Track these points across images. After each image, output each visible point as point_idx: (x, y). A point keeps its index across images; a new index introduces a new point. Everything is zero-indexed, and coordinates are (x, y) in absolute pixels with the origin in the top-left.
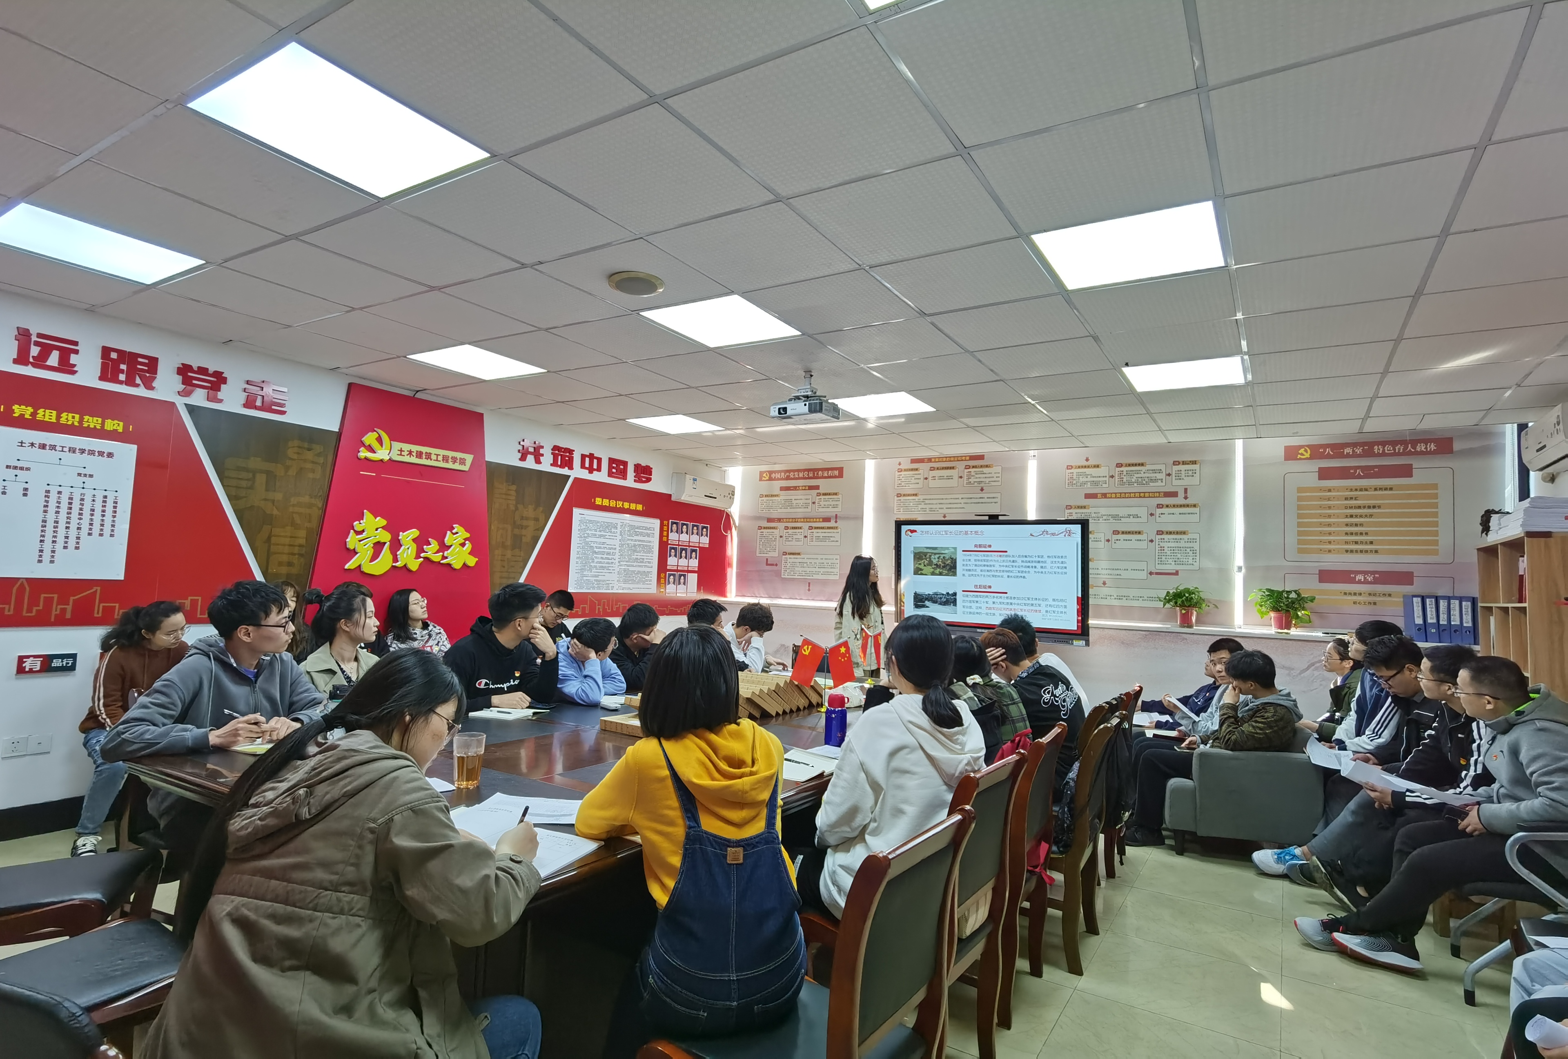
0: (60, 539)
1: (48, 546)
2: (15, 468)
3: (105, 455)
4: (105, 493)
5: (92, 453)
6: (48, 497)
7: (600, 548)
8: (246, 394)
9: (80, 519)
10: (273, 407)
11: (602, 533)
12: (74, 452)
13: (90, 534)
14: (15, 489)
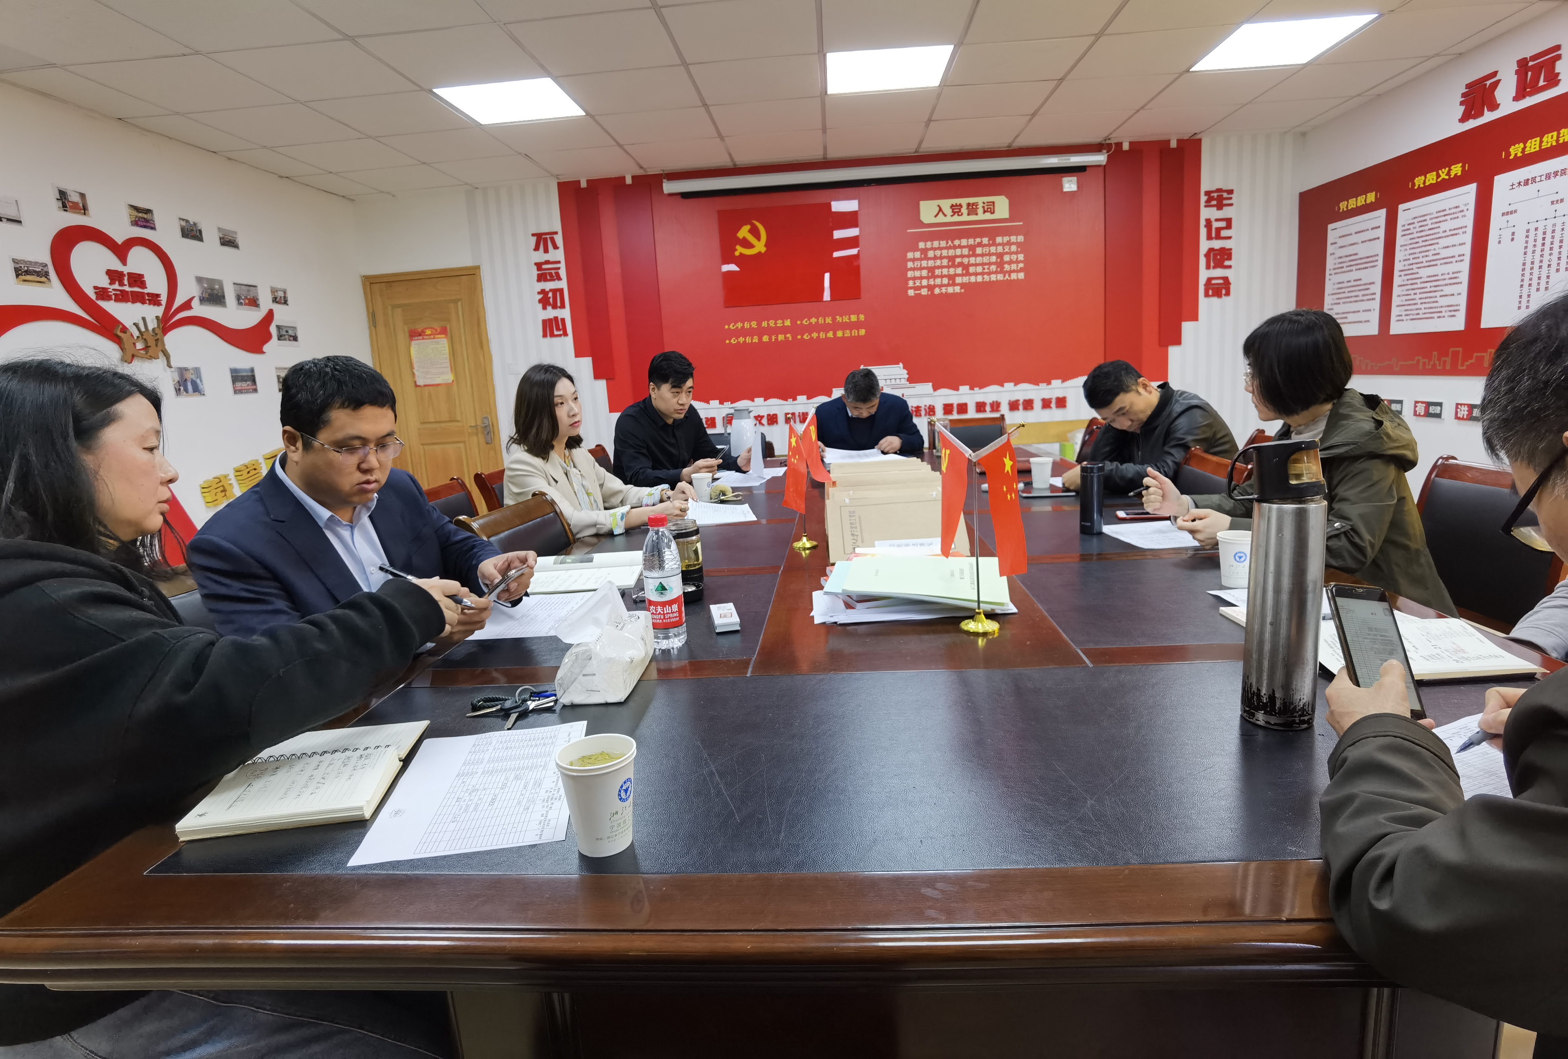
0: (1535, 282)
2: (1506, 214)
6: (1528, 237)
9: (1550, 254)
12: (1550, 178)
13: (1558, 270)
14: (1507, 236)
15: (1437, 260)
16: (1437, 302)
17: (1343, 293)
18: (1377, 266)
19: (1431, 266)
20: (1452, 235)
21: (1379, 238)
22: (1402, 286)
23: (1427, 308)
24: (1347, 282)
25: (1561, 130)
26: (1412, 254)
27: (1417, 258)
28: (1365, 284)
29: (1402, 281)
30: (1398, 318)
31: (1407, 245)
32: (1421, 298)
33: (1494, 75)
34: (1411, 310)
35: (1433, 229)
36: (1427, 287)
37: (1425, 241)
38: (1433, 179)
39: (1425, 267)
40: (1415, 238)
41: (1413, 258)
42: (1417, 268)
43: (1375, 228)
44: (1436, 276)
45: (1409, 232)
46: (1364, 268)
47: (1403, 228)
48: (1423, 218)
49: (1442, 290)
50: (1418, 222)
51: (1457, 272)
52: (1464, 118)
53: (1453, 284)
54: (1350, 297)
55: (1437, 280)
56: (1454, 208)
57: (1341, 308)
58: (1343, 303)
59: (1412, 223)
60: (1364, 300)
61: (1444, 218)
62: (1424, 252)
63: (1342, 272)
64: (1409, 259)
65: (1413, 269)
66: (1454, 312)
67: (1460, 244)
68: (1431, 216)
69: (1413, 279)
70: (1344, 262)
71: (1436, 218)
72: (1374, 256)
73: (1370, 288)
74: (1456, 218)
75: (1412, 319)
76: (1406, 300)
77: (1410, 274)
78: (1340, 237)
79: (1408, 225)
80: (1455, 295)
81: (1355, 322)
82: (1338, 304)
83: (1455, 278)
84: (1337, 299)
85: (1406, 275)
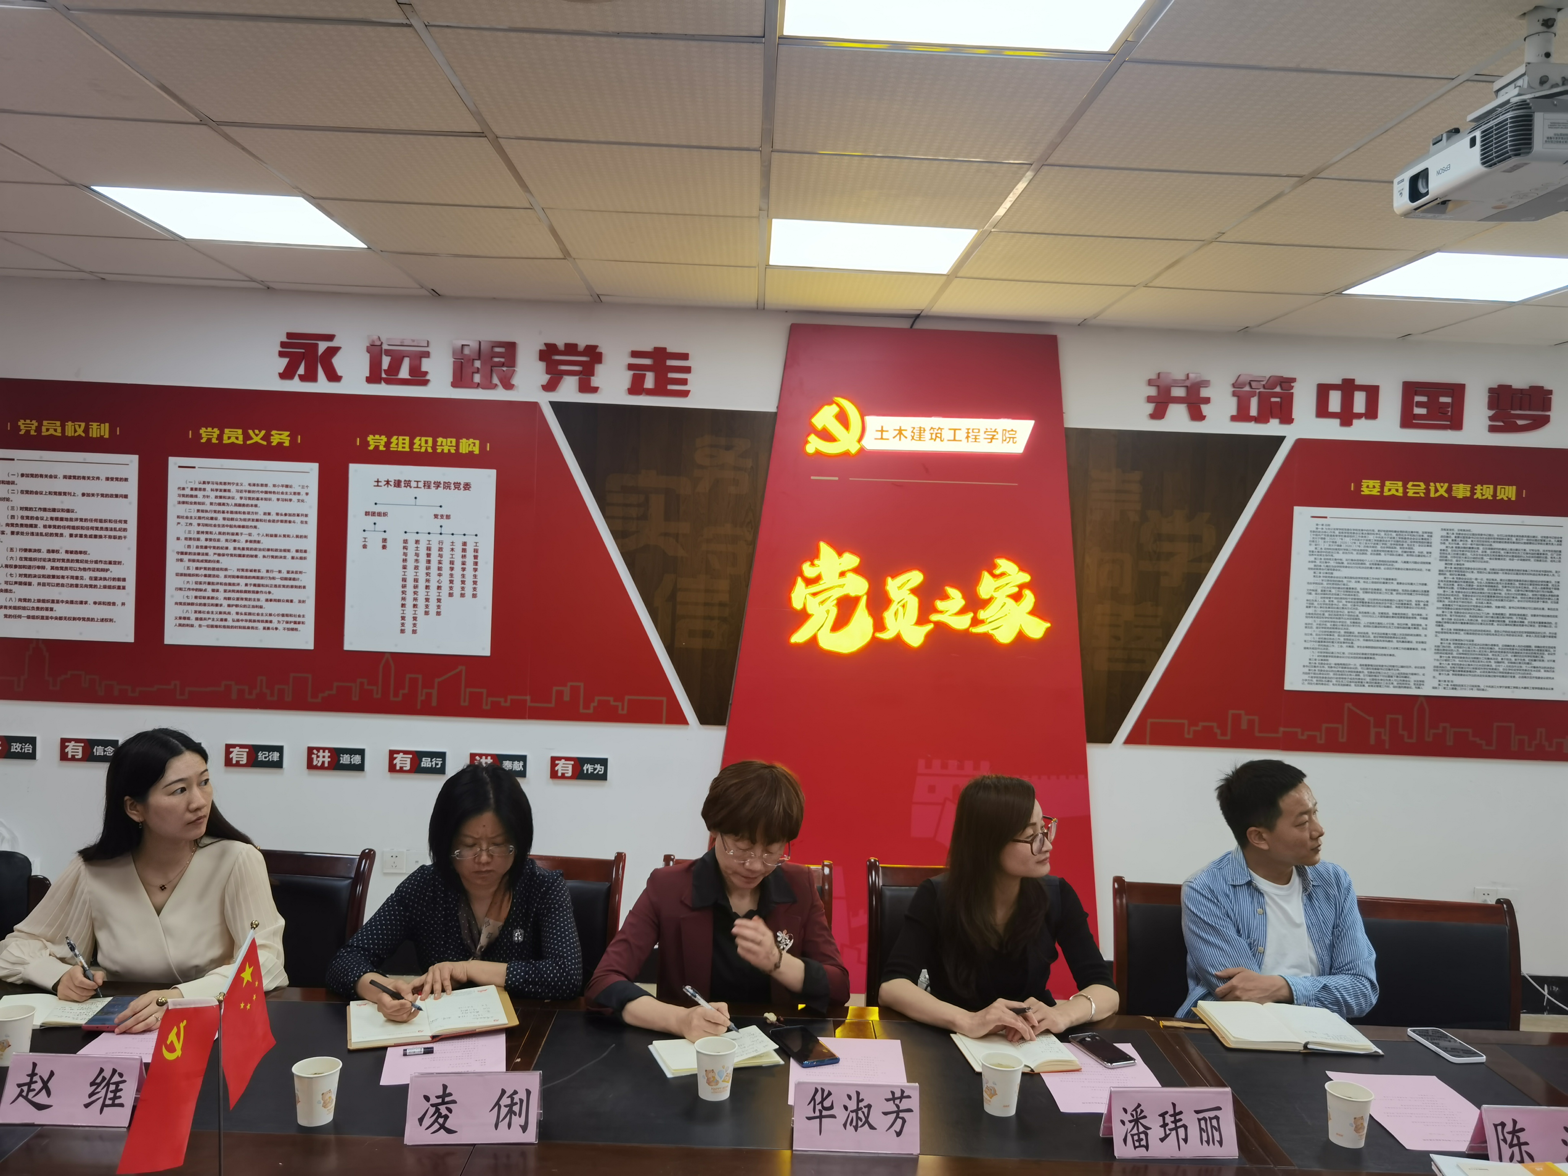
0: (421, 603)
1: (409, 612)
2: (373, 514)
3: (462, 486)
4: (465, 539)
5: (447, 486)
6: (407, 549)
7: (1378, 591)
8: (632, 372)
9: (440, 575)
10: (670, 387)
11: (1383, 557)
12: (429, 487)
13: (451, 595)
14: (375, 541)
15: (256, 549)
16: (261, 607)
17: (39, 567)
18: (125, 537)
19: (244, 556)
20: (282, 521)
21: (126, 496)
22: (185, 575)
23: (241, 614)
24: (48, 551)
25: (462, 439)
26: (203, 532)
27: (215, 540)
28: (96, 562)
29: (186, 568)
30: (183, 622)
31: (191, 518)
32: (229, 599)
33: (330, 338)
34: (208, 613)
35: (244, 505)
36: (238, 584)
37: (228, 519)
38: (237, 438)
39: (231, 555)
40: (207, 511)
41: (206, 540)
42: (215, 554)
43: (112, 479)
44: (255, 571)
45: (193, 500)
46: (91, 536)
47: (182, 492)
48: (223, 487)
49: (269, 593)
50: (212, 490)
51: (293, 572)
52: (287, 374)
53: (287, 586)
54: (58, 577)
55: (258, 578)
56: (282, 486)
57: (35, 592)
58: (39, 584)
59: (200, 489)
60: (95, 586)
61: (264, 496)
62: (228, 534)
63: (32, 534)
64: (198, 539)
65: (207, 554)
66: (293, 624)
67: (297, 536)
68: (239, 488)
69: (209, 569)
70: (37, 518)
71: (249, 492)
72: (116, 521)
73: (107, 570)
74: (286, 500)
75: (212, 626)
76: (196, 597)
77: (202, 561)
78: (22, 475)
79: (192, 489)
80: (292, 601)
81: (74, 619)
82: (25, 584)
83: (290, 579)
84: (20, 575)
85: (194, 561)
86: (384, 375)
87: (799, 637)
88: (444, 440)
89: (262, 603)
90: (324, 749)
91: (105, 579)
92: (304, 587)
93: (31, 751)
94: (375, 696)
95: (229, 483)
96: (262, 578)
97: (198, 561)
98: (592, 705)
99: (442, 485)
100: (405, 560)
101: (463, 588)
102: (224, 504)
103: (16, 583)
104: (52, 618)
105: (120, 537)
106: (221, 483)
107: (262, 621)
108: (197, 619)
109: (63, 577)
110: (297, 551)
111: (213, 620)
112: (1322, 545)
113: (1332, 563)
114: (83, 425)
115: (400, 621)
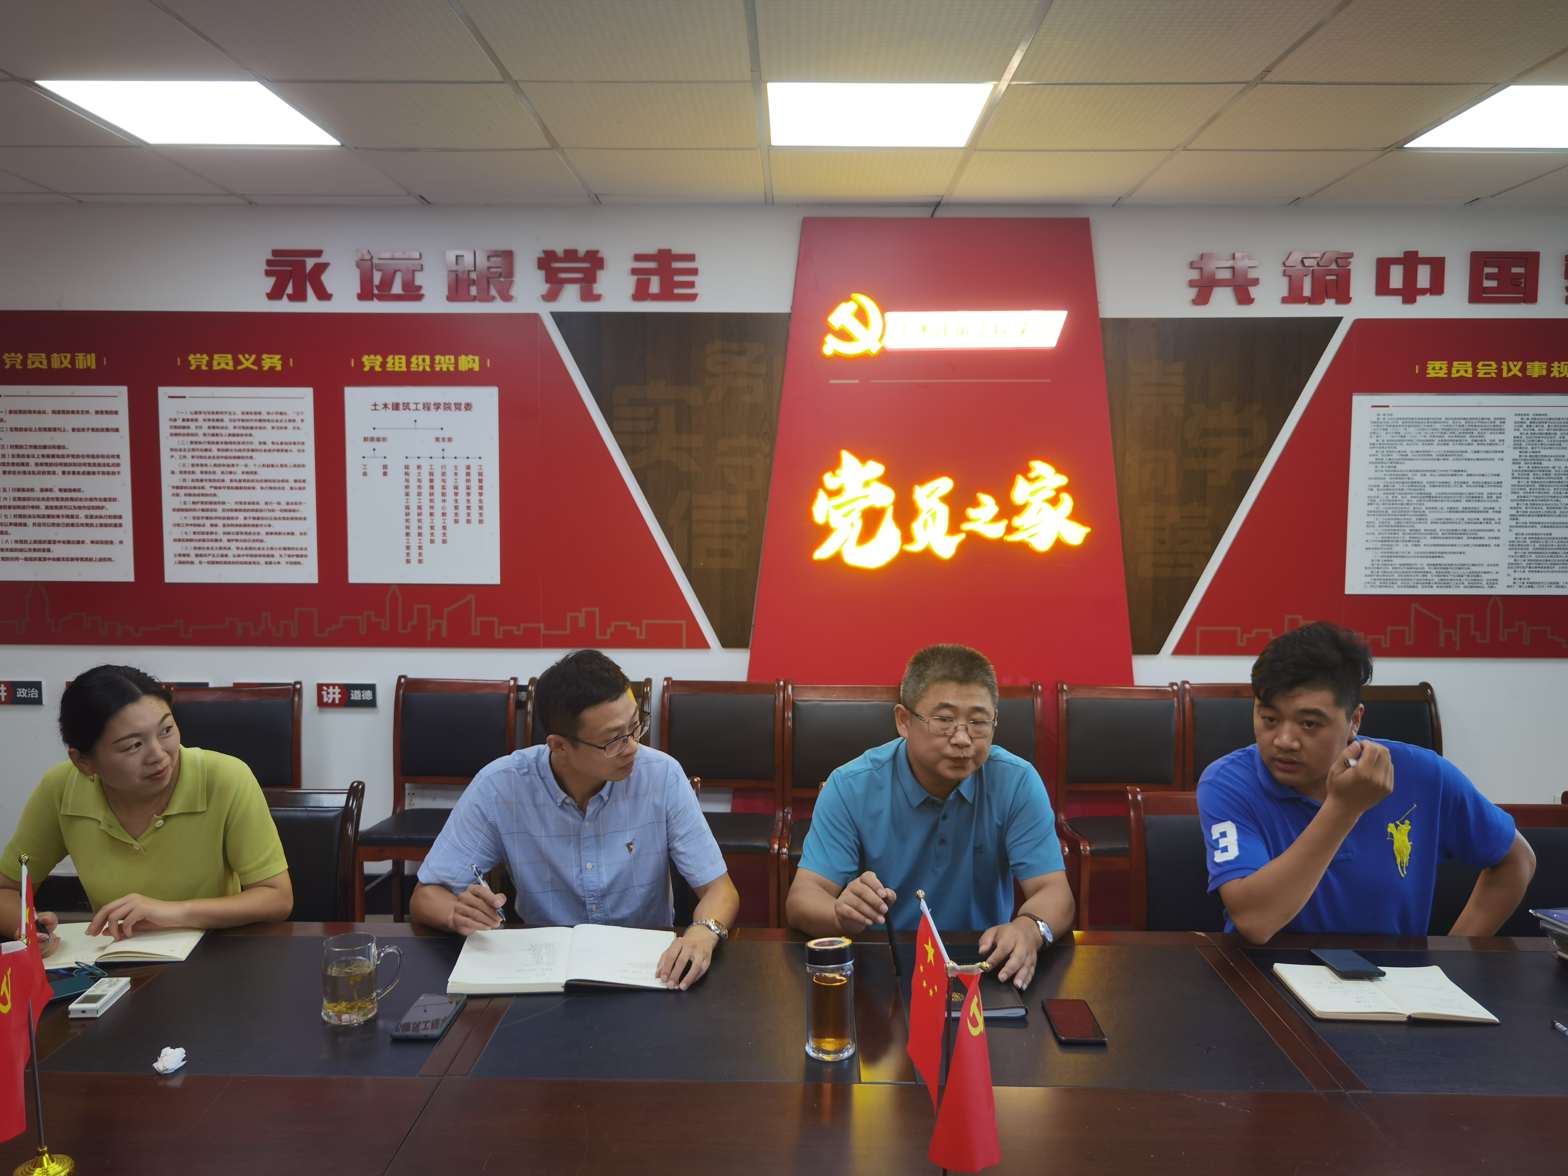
0: (426, 531)
1: (414, 541)
2: (372, 439)
3: (463, 407)
4: (468, 462)
5: (447, 406)
6: (408, 475)
7: (1446, 484)
8: (635, 278)
9: (444, 501)
10: (677, 291)
11: (1451, 447)
12: (429, 409)
13: (456, 521)
14: (375, 469)
15: (253, 481)
16: (262, 541)
17: (33, 507)
18: (119, 473)
19: (241, 488)
20: (278, 451)
21: (117, 430)
22: (182, 510)
23: (242, 549)
24: (42, 490)
25: (460, 355)
26: (197, 465)
27: (210, 473)
28: (91, 500)
29: (183, 503)
30: (182, 559)
31: (185, 450)
32: (229, 533)
33: (318, 253)
34: (208, 548)
35: (238, 435)
36: (237, 518)
37: (223, 450)
38: (227, 364)
39: (228, 488)
40: (200, 443)
41: (202, 472)
42: (211, 487)
43: (102, 412)
44: (253, 503)
45: (186, 431)
46: (84, 473)
47: (174, 424)
48: (215, 417)
49: (269, 526)
50: (204, 420)
51: (292, 504)
52: (275, 294)
53: (288, 519)
54: (53, 517)
55: (257, 510)
56: (277, 413)
57: (31, 533)
58: (34, 524)
59: (192, 420)
60: (92, 525)
61: (258, 424)
62: (224, 465)
63: (24, 473)
64: (193, 473)
65: (203, 488)
66: (296, 557)
67: (295, 466)
68: (233, 417)
69: (206, 503)
70: (28, 456)
71: (243, 420)
72: (108, 457)
73: (102, 508)
74: (281, 428)
75: (213, 563)
76: (194, 533)
77: (198, 495)
78: (11, 412)
79: (184, 420)
80: (293, 534)
81: (72, 559)
82: (20, 525)
83: (290, 511)
84: (15, 516)
85: (190, 495)
86: (376, 292)
87: (822, 553)
88: (442, 358)
89: (263, 536)
90: (334, 685)
91: (101, 517)
92: (305, 519)
93: (37, 696)
94: (383, 629)
95: (222, 413)
96: (261, 511)
97: (194, 495)
98: (609, 631)
99: (442, 407)
100: (407, 487)
101: (469, 514)
102: (217, 435)
103: (11, 524)
104: (49, 559)
105: (113, 473)
106: (213, 413)
107: (264, 556)
108: (197, 555)
109: (58, 517)
110: (295, 481)
111: (214, 556)
112: (1384, 437)
113: (1395, 456)
114: (69, 356)
115: (405, 551)
